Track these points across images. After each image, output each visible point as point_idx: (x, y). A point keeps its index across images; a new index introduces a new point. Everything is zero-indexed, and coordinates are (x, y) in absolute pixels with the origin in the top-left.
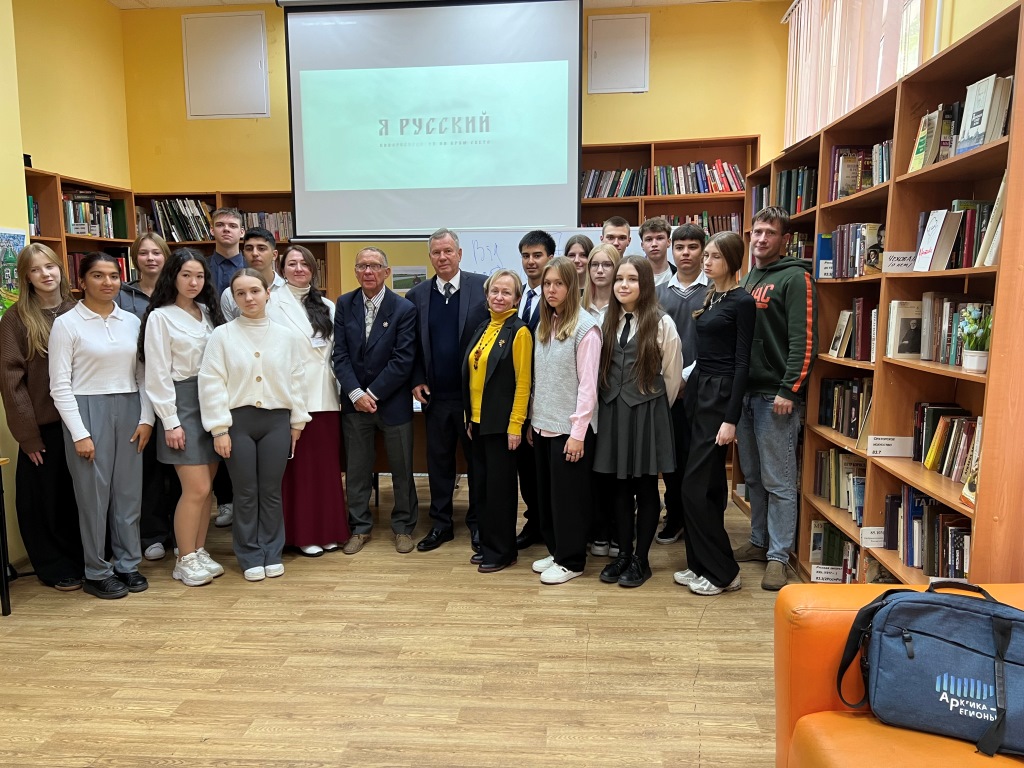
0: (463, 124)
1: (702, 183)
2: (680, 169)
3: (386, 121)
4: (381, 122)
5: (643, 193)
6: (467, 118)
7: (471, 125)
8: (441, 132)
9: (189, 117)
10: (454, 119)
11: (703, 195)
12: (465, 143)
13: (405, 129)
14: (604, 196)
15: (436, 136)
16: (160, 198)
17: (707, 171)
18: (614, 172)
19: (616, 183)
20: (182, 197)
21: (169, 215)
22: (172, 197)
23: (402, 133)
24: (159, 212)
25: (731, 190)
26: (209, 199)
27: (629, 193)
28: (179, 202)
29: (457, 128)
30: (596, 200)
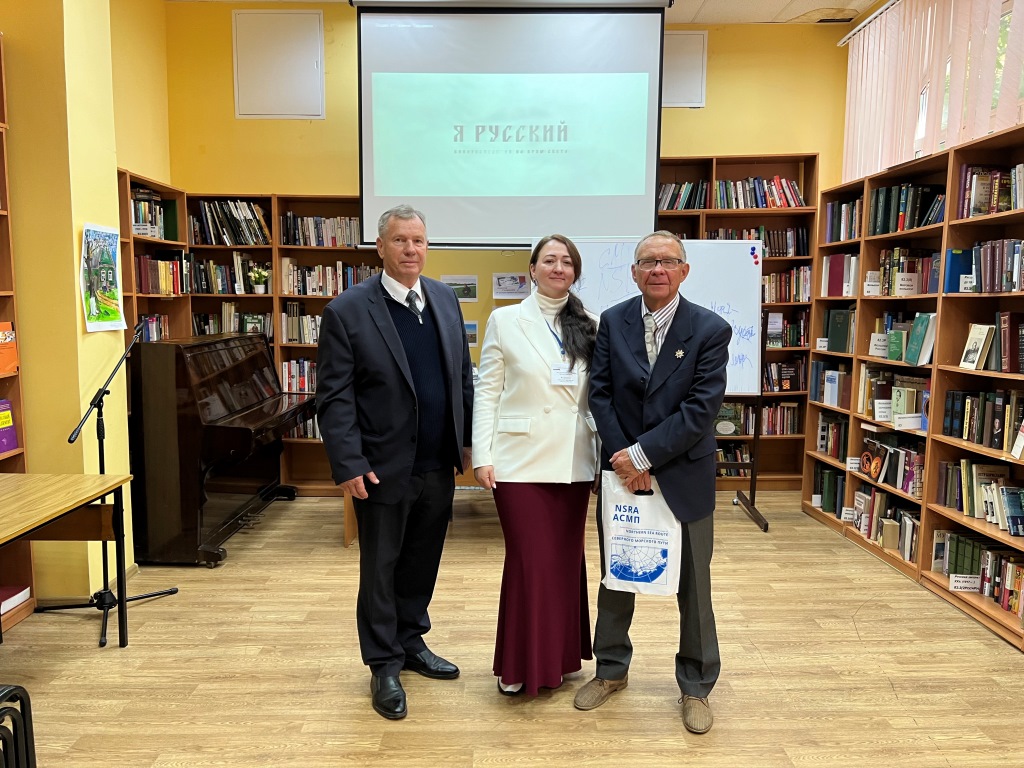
0: (540, 133)
1: (758, 198)
2: (739, 183)
3: (462, 127)
4: (456, 128)
5: (702, 206)
6: (545, 127)
7: (548, 134)
8: (518, 140)
9: (238, 116)
10: (531, 127)
11: (762, 210)
12: (542, 152)
13: (481, 136)
14: (664, 208)
15: (513, 144)
16: (210, 199)
17: (766, 186)
18: (674, 185)
19: (675, 197)
20: (234, 199)
21: (218, 217)
22: (224, 199)
23: (477, 140)
24: (209, 215)
25: (789, 206)
26: (264, 202)
27: (688, 206)
28: (231, 204)
29: (534, 137)
30: (670, 212)
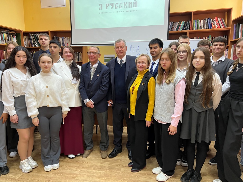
0: (128, 5)
1: (209, 25)
2: (202, 21)
3: (102, 5)
4: (100, 5)
5: (188, 29)
6: (129, 3)
7: (130, 5)
8: (120, 8)
9: (42, 8)
10: (124, 3)
11: (210, 29)
12: (128, 11)
13: (108, 7)
14: (175, 30)
15: (118, 9)
16: (32, 33)
17: (212, 21)
18: (178, 22)
19: (179, 26)
20: (38, 33)
21: (35, 38)
22: (36, 33)
23: (107, 9)
24: (32, 37)
25: (220, 27)
27: (183, 29)
28: (38, 34)
29: (125, 6)
30: (172, 32)
